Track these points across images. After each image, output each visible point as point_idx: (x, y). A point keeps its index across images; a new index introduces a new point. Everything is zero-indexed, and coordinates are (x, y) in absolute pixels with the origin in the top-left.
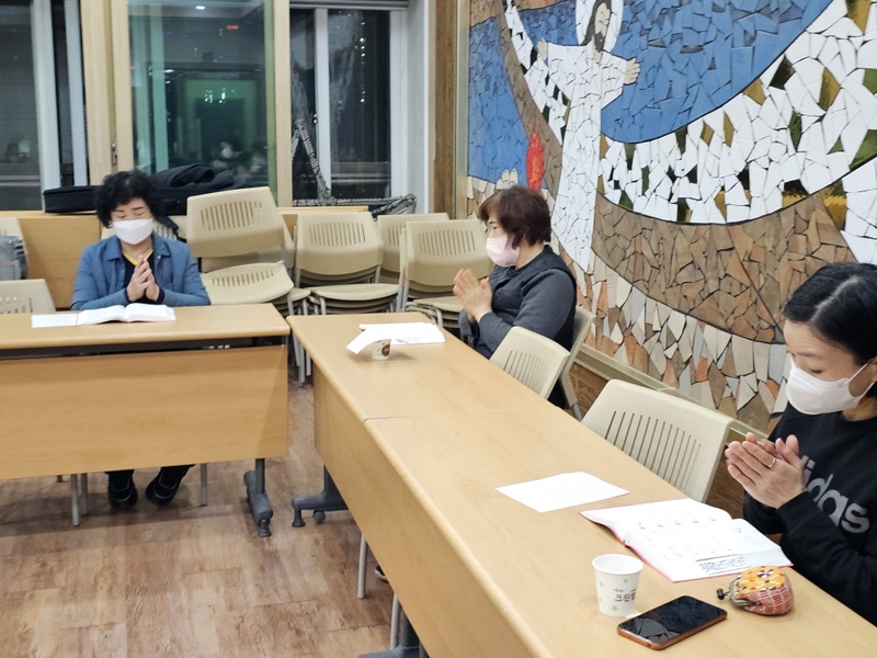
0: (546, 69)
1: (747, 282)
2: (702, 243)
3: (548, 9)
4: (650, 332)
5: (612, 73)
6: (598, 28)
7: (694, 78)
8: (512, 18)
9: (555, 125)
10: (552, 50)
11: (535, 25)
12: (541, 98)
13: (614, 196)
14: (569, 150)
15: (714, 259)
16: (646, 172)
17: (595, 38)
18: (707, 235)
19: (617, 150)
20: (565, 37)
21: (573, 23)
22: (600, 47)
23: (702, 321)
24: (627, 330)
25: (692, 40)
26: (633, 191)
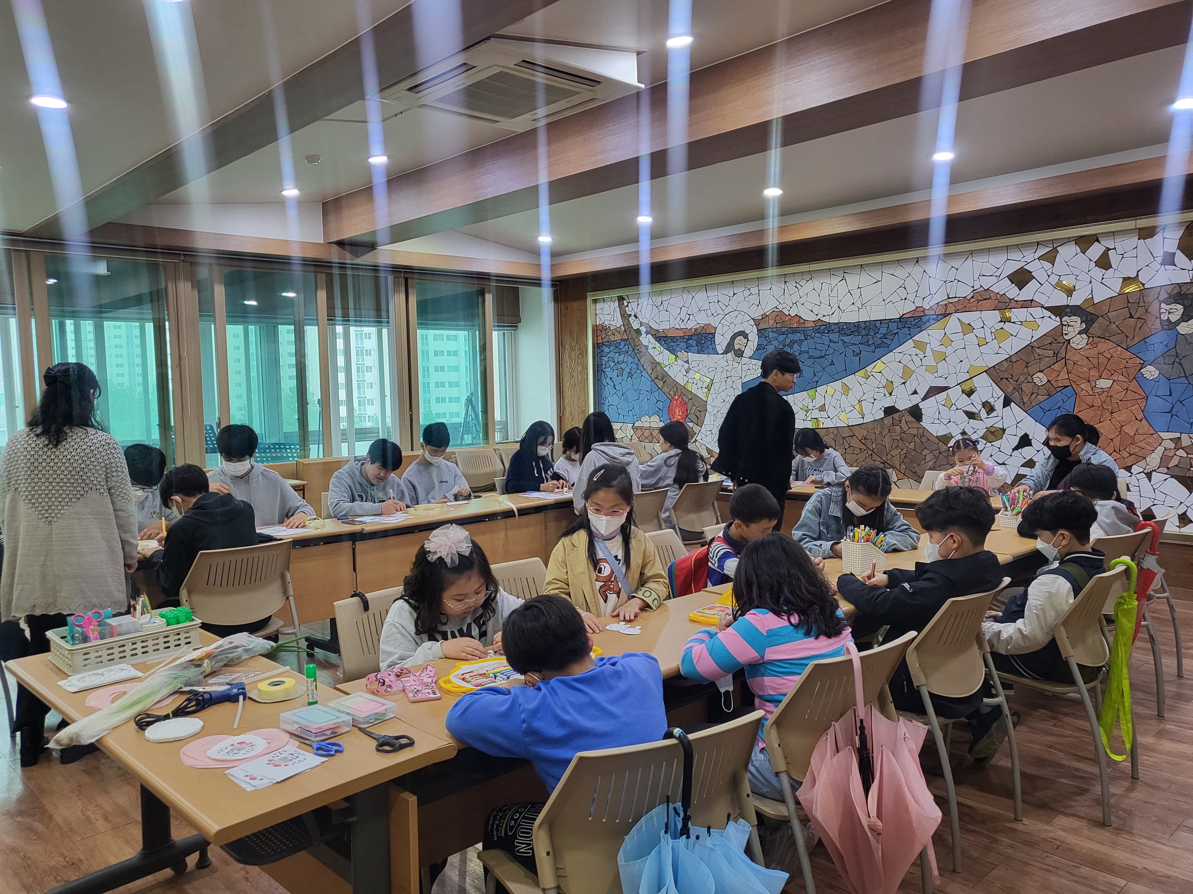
0: (686, 366)
1: (865, 448)
2: (831, 435)
3: (686, 337)
5: (752, 366)
6: (737, 346)
7: (818, 368)
8: (647, 341)
9: (699, 390)
10: (696, 356)
11: (672, 344)
14: (713, 403)
15: (841, 441)
17: (734, 351)
18: (835, 432)
20: (705, 350)
21: (714, 345)
22: (738, 355)
25: (817, 354)
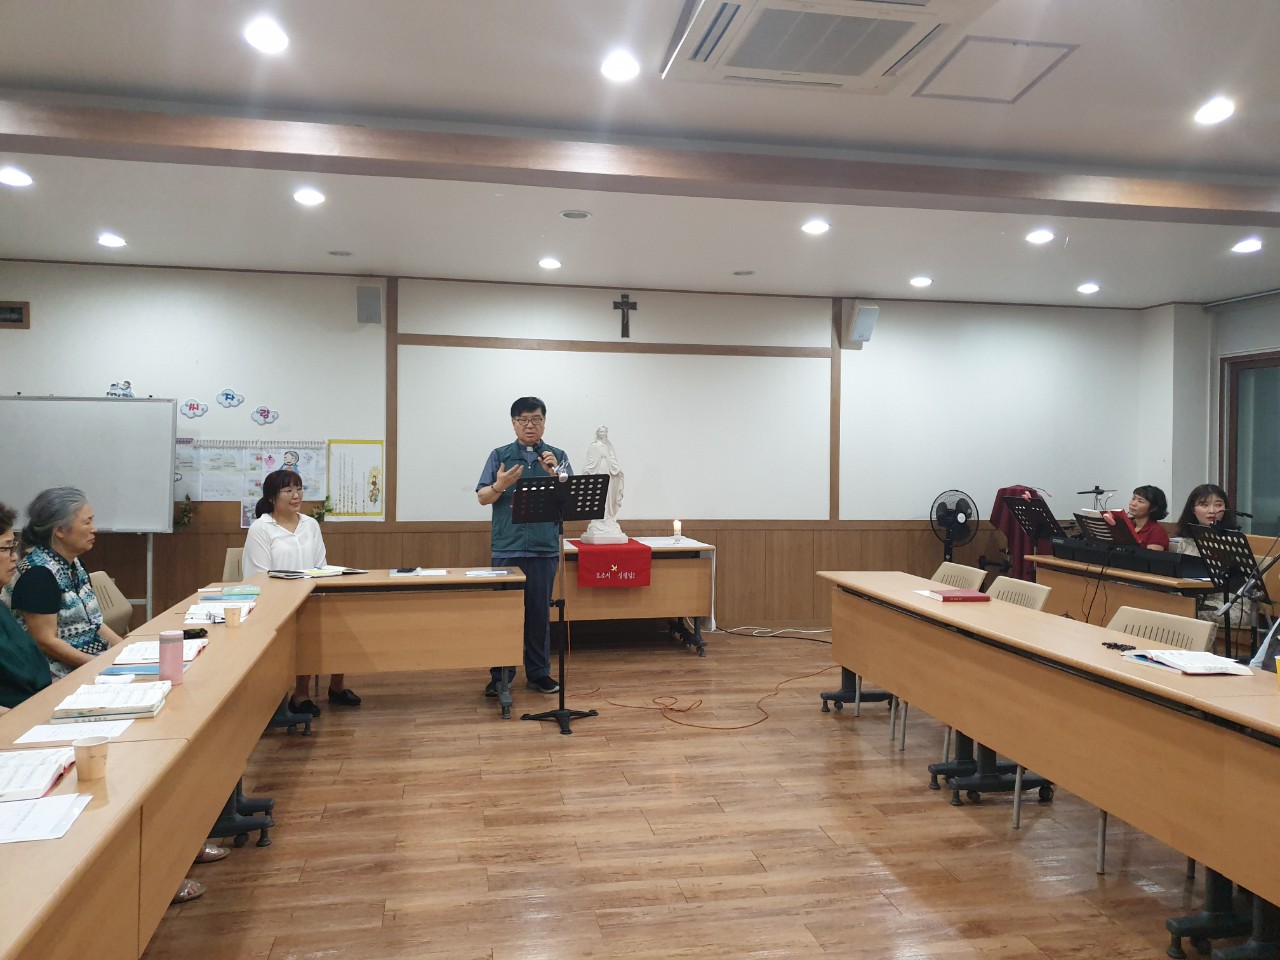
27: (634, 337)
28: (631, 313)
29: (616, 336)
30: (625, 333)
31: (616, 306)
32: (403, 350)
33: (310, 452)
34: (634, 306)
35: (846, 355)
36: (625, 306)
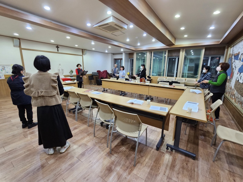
0: (235, 63)
4: (237, 97)
5: (241, 64)
6: (241, 58)
8: (233, 57)
9: (234, 70)
10: (236, 61)
12: (233, 67)
13: (237, 80)
14: (235, 74)
16: (241, 77)
17: (240, 59)
19: (239, 73)
20: (237, 60)
21: (238, 58)
22: (240, 61)
23: (242, 96)
24: (235, 97)
26: (239, 79)
27: (59, 52)
28: (58, 48)
29: (57, 51)
30: (58, 51)
31: (56, 47)
32: (22, 50)
33: (7, 67)
34: (59, 47)
35: (84, 56)
36: (57, 47)
